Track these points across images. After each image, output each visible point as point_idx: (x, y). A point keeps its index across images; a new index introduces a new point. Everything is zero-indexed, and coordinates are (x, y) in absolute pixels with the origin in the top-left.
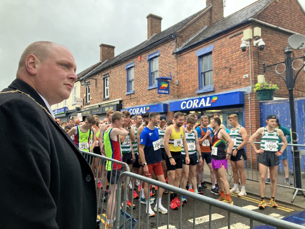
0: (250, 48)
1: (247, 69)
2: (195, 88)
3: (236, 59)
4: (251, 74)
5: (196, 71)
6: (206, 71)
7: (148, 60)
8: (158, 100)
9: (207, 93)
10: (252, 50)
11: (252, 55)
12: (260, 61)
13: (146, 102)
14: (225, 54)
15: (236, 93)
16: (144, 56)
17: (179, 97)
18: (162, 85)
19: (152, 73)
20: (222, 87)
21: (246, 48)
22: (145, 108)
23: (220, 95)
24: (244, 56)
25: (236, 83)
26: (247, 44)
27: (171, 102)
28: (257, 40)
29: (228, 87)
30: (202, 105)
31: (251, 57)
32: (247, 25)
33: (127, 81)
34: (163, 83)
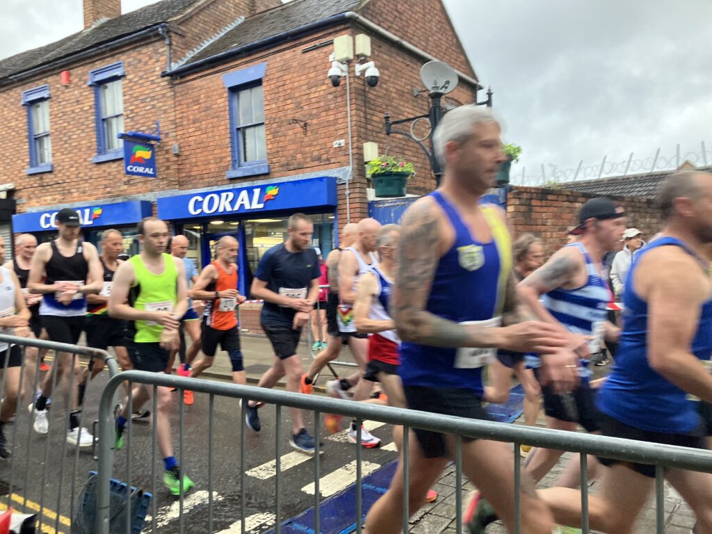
0: (349, 80)
1: (341, 126)
2: (223, 164)
3: (317, 102)
4: (352, 140)
5: (223, 123)
6: (249, 124)
7: (91, 86)
8: (125, 190)
9: (252, 179)
10: (353, 86)
11: (353, 95)
12: (368, 110)
13: (90, 195)
14: (292, 89)
15: (321, 179)
16: (78, 71)
17: (181, 184)
18: (135, 154)
19: (104, 120)
20: (287, 164)
21: (341, 79)
22: (87, 211)
23: (283, 183)
24: (336, 97)
25: (319, 159)
26: (342, 71)
27: (160, 197)
28: (362, 62)
29: (301, 166)
30: (242, 206)
31: (350, 99)
32: (342, 27)
33: (29, 137)
34: (138, 147)
